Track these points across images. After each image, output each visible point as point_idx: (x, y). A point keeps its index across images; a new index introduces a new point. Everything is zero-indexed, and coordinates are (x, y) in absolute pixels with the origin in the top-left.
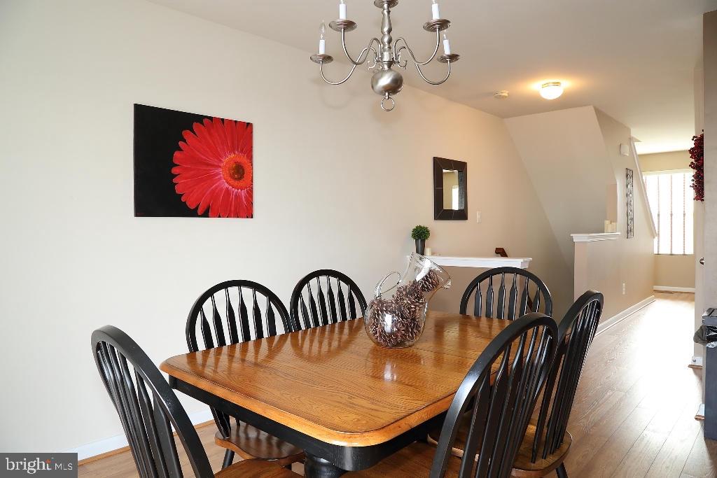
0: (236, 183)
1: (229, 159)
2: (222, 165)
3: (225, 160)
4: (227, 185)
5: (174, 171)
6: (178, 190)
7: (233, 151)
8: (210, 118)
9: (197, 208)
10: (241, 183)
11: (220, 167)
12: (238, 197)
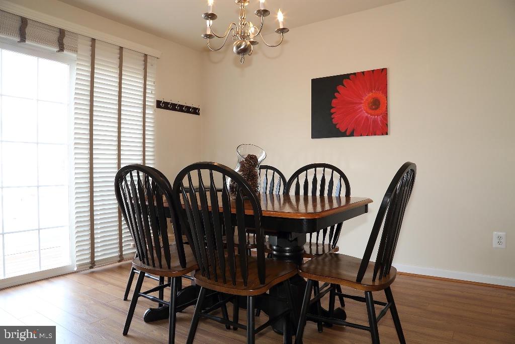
0: (373, 112)
1: (368, 96)
2: (363, 102)
3: (365, 98)
4: (366, 114)
5: (332, 111)
6: (334, 122)
7: (371, 91)
8: (355, 74)
9: (346, 131)
10: (378, 111)
11: (361, 103)
12: (375, 121)
